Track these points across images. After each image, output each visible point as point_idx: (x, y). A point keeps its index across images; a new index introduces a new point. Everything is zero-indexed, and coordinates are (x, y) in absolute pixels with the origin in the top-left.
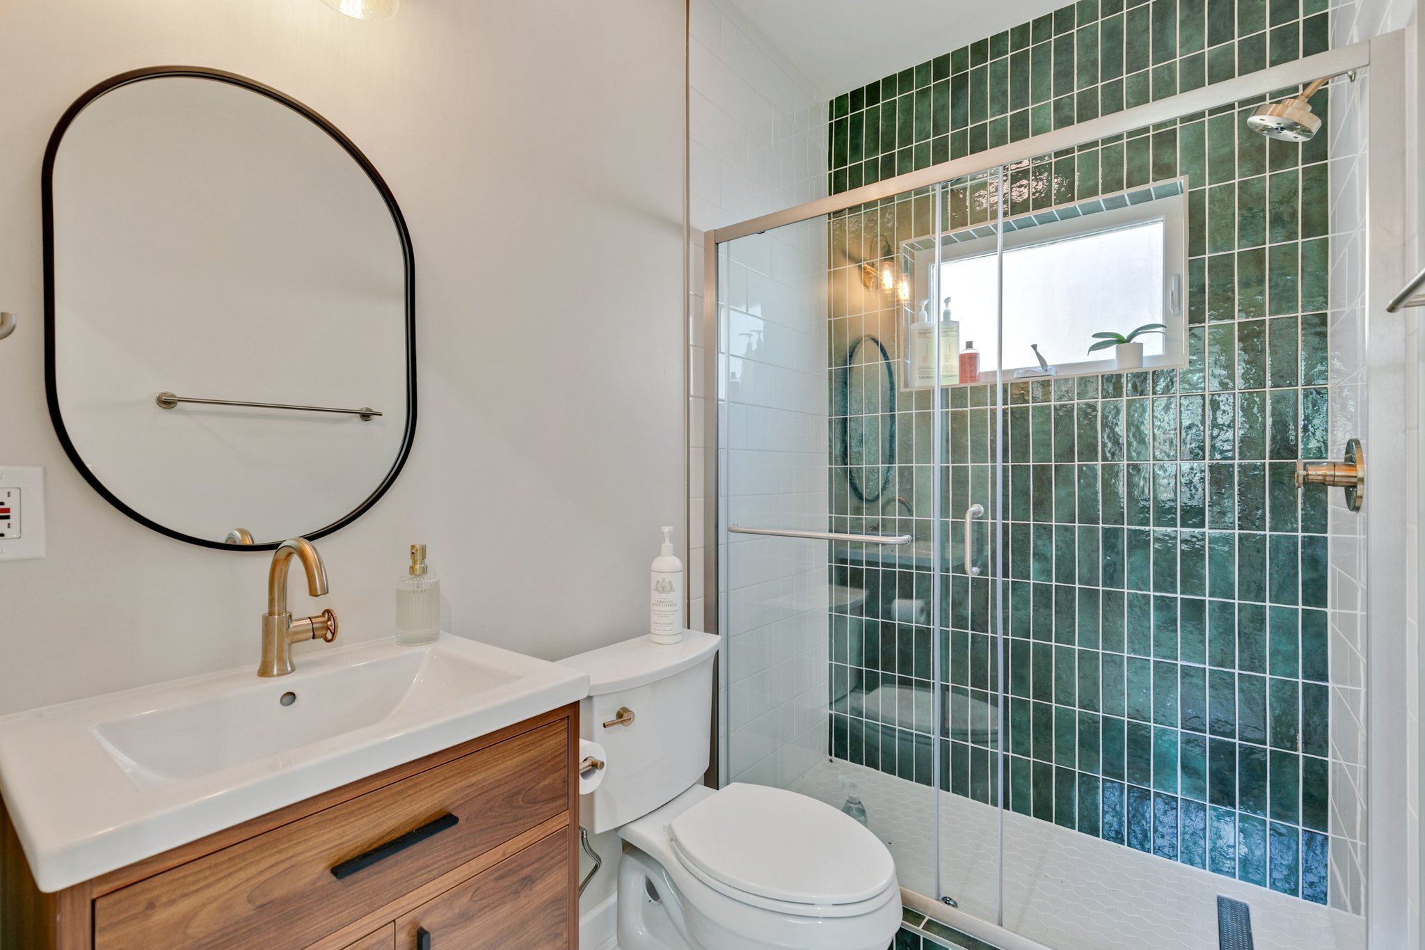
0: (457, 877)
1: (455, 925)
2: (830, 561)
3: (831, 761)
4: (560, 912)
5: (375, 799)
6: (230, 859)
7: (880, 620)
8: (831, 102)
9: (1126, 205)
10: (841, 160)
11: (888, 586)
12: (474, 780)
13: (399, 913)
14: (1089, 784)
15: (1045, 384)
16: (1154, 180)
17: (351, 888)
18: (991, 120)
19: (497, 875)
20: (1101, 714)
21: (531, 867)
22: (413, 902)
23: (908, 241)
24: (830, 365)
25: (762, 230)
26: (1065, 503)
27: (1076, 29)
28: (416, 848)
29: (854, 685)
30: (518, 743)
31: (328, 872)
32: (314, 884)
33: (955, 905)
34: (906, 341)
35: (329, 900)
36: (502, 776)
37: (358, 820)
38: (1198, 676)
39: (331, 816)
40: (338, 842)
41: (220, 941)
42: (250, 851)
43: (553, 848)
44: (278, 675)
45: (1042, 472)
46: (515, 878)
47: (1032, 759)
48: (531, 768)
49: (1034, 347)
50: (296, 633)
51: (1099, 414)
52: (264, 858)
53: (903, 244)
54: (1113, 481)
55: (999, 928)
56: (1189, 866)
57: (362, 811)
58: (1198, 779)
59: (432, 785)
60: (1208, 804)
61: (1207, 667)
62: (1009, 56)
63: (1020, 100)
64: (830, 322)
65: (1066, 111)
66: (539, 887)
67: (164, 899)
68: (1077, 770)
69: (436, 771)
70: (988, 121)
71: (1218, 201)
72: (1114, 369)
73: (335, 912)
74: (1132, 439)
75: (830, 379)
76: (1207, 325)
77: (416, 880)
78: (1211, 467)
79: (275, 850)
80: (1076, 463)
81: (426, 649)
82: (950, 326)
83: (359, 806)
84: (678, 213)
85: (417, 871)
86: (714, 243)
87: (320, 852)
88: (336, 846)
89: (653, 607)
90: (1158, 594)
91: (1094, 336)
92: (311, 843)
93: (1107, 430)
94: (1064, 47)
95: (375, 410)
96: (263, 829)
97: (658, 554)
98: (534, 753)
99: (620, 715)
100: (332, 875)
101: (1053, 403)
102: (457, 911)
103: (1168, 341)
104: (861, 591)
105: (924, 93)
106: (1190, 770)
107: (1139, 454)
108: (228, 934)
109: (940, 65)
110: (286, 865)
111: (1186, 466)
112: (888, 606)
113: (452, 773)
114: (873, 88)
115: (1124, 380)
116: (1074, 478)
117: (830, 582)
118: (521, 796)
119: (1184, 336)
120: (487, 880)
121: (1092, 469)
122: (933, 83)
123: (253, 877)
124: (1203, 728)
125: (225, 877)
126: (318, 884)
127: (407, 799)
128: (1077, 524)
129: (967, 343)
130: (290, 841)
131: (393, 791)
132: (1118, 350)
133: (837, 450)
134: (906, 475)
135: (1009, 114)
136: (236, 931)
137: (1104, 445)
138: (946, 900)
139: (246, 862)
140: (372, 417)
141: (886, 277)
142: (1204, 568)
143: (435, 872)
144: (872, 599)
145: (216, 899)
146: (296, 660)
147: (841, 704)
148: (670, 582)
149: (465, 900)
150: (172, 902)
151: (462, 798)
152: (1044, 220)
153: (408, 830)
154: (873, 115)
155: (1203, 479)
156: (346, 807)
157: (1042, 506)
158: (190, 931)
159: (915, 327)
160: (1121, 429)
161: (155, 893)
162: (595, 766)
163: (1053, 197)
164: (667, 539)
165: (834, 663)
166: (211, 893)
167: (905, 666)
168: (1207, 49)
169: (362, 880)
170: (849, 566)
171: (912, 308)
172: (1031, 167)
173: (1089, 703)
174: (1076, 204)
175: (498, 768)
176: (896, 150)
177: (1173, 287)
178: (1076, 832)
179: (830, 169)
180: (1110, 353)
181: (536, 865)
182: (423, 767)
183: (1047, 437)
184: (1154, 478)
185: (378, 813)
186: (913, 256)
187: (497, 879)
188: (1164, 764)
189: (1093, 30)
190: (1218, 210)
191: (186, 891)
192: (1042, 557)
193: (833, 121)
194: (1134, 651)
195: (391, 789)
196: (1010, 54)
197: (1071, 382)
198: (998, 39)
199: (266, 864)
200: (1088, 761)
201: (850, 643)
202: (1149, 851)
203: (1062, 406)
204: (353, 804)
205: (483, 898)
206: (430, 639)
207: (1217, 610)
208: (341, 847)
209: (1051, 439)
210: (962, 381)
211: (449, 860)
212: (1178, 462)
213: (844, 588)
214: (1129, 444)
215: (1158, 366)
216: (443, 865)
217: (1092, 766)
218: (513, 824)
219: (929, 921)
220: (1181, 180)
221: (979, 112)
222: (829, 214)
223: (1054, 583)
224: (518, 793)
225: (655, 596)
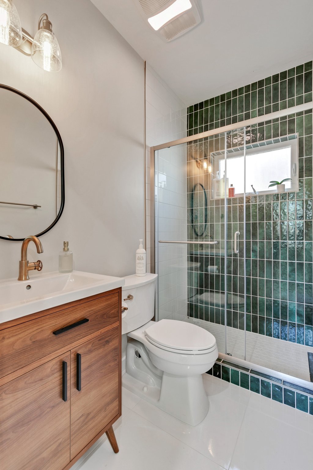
0: (88, 339)
1: (88, 353)
2: (188, 254)
3: (188, 318)
4: (116, 353)
5: (65, 312)
6: (25, 326)
7: (204, 273)
8: (188, 108)
9: (280, 142)
10: (191, 127)
11: (207, 261)
12: (93, 309)
13: (72, 348)
14: (269, 320)
15: (255, 197)
16: (288, 134)
17: (58, 339)
18: (239, 114)
19: (99, 339)
20: (273, 299)
21: (108, 338)
22: (76, 345)
23: (213, 153)
24: (188, 192)
25: (169, 146)
26: (262, 234)
27: (265, 87)
28: (76, 328)
29: (196, 293)
30: (104, 298)
31: (52, 333)
32: (48, 336)
33: (231, 355)
34: (212, 184)
35: (52, 342)
36: (100, 308)
37: (61, 318)
38: (302, 286)
39: (53, 316)
40: (54, 324)
41: (22, 351)
42: (31, 324)
43: (114, 332)
44: (25, 280)
45: (254, 225)
46: (104, 341)
47: (251, 314)
48: (108, 307)
49: (252, 186)
50: (30, 267)
51: (272, 206)
52: (34, 327)
53: (211, 153)
54: (276, 227)
55: (245, 361)
56: (299, 344)
57: (61, 315)
58: (302, 317)
59: (81, 309)
60: (305, 325)
61: (304, 283)
62: (244, 95)
63: (247, 108)
64: (188, 178)
65: (262, 112)
66: (110, 344)
67: (7, 337)
68: (265, 317)
69: (82, 305)
70: (238, 115)
71: (307, 141)
72: (276, 192)
73: (54, 346)
74: (282, 214)
75: (188, 197)
76: (304, 178)
77: (76, 338)
78: (305, 222)
79: (38, 325)
80: (265, 222)
81: (70, 274)
82: (226, 179)
83: (60, 313)
84: (142, 141)
85: (77, 335)
86: (153, 151)
87: (50, 327)
88: (54, 325)
89: (137, 265)
90: (290, 261)
91: (270, 182)
92: (47, 324)
93: (274, 211)
94: (261, 92)
95: (38, 205)
96: (34, 318)
97: (138, 248)
98: (109, 302)
99: (129, 297)
100: (53, 334)
101: (258, 203)
102: (88, 349)
103: (292, 184)
104: (198, 263)
105: (218, 106)
106: (299, 315)
107: (284, 218)
108: (25, 349)
109: (223, 97)
110: (40, 330)
111: (298, 222)
112: (206, 268)
113: (86, 306)
114: (201, 104)
115: (279, 196)
116: (264, 226)
117: (188, 261)
118: (105, 315)
119: (297, 182)
120: (96, 340)
121: (270, 223)
122: (220, 103)
123: (31, 333)
124: (303, 301)
125: (24, 332)
126: (49, 337)
127: (74, 313)
128: (265, 241)
129: (231, 185)
130: (42, 322)
131: (70, 310)
132: (277, 186)
133: (190, 219)
134: (212, 226)
135: (244, 113)
136: (27, 349)
137: (273, 216)
138: (228, 354)
139: (29, 328)
140: (37, 208)
141: (205, 164)
142: (303, 252)
143: (82, 336)
144: (201, 266)
145: (21, 338)
146: (29, 276)
147: (191, 299)
148: (142, 257)
149: (90, 346)
150: (9, 338)
151: (89, 314)
152: (255, 146)
153: (74, 322)
154: (201, 112)
155: (303, 225)
156: (57, 314)
157: (255, 236)
158: (14, 347)
159: (215, 180)
160: (278, 211)
161: (4, 335)
162: (125, 309)
163: (258, 139)
164: (141, 243)
165: (189, 287)
166: (20, 336)
167: (212, 287)
168: (304, 94)
169: (61, 337)
170: (194, 256)
171: (214, 174)
172: (251, 129)
173: (269, 295)
174: (265, 141)
175: (99, 306)
176: (209, 124)
177: (294, 167)
178: (265, 336)
179: (188, 129)
180: (275, 188)
181: (110, 337)
182: (78, 303)
183: (256, 214)
184: (288, 225)
185: (66, 316)
186: (214, 158)
187: (99, 340)
188: (292, 314)
189: (270, 87)
190: (308, 143)
191: (13, 335)
192: (254, 251)
193: (189, 114)
194: (282, 279)
195: (69, 309)
196: (244, 94)
197: (263, 196)
198: (240, 89)
199: (35, 329)
200: (269, 313)
201: (194, 280)
202: (287, 340)
203: (261, 204)
204: (59, 313)
205: (95, 346)
206: (70, 271)
207: (307, 266)
208: (55, 326)
209: (257, 214)
210: (229, 197)
211: (85, 333)
212: (296, 220)
213: (193, 262)
214: (281, 215)
215: (290, 191)
216: (84, 334)
217: (270, 315)
218: (103, 324)
219: (223, 361)
220: (296, 134)
221: (235, 112)
222: (187, 142)
223: (258, 259)
224: (105, 314)
225: (137, 261)
